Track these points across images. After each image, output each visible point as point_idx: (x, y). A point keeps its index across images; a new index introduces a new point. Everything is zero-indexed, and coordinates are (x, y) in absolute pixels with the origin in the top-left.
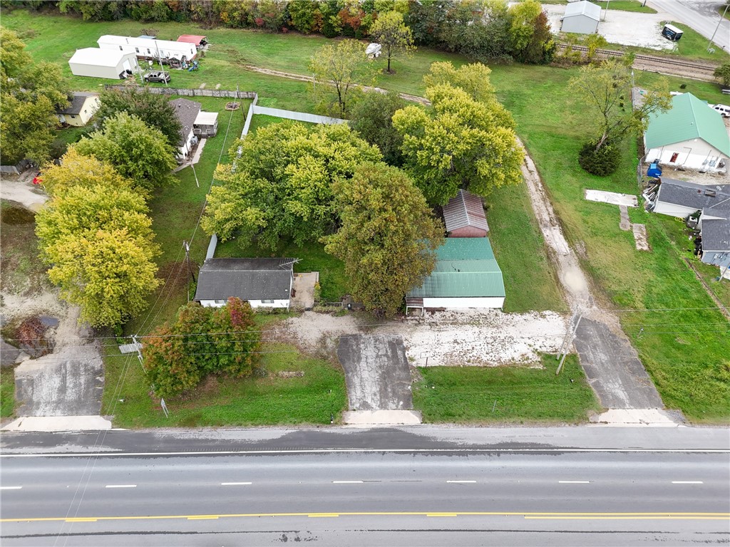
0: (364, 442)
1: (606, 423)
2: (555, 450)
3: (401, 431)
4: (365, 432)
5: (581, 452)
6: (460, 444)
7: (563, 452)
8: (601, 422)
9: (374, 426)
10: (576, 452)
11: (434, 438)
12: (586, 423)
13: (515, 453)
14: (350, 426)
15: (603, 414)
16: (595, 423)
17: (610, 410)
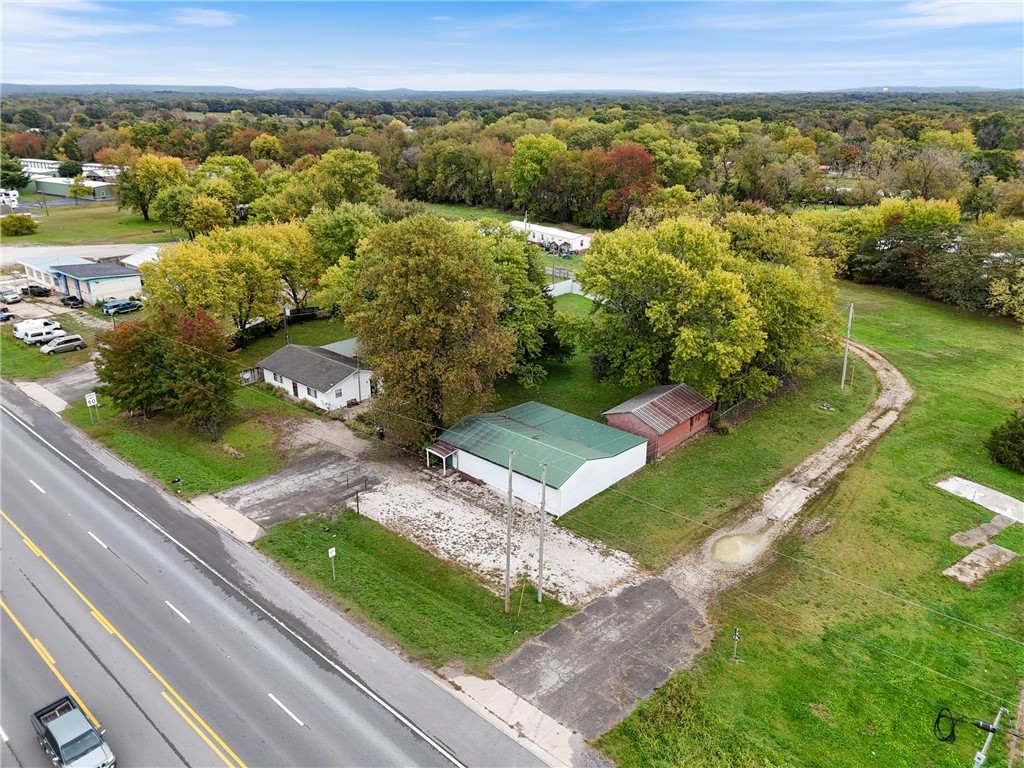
0: (172, 523)
1: (458, 688)
2: (332, 663)
3: (218, 536)
4: (189, 517)
5: (359, 689)
6: (246, 582)
7: (336, 671)
8: (452, 683)
9: (206, 518)
10: (352, 683)
11: (234, 561)
12: (428, 668)
13: (282, 631)
14: (188, 506)
15: (473, 679)
16: (442, 677)
17: (494, 683)
